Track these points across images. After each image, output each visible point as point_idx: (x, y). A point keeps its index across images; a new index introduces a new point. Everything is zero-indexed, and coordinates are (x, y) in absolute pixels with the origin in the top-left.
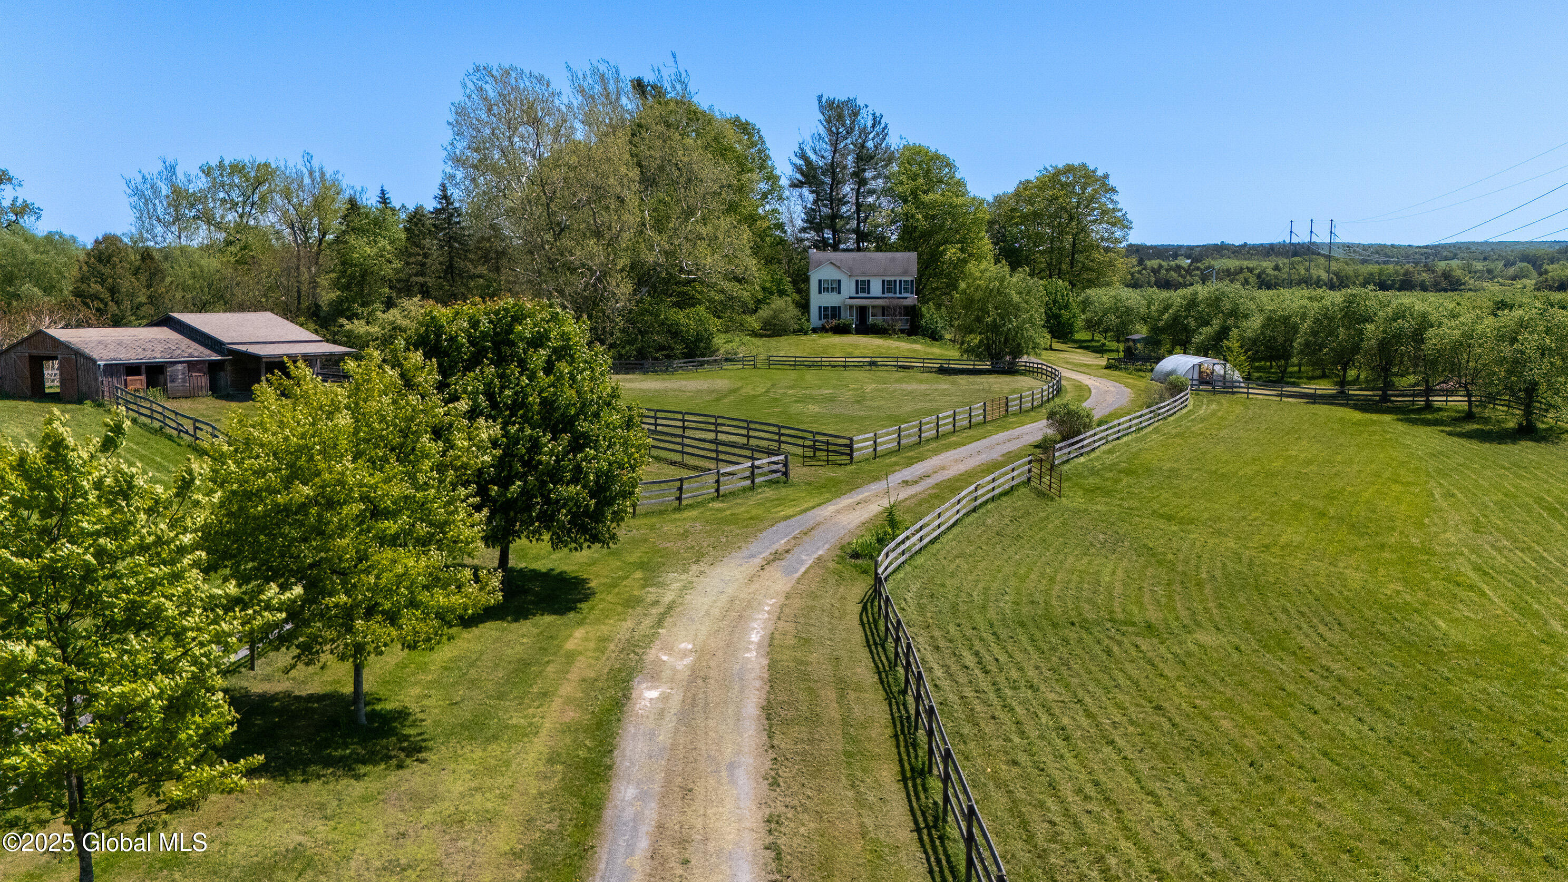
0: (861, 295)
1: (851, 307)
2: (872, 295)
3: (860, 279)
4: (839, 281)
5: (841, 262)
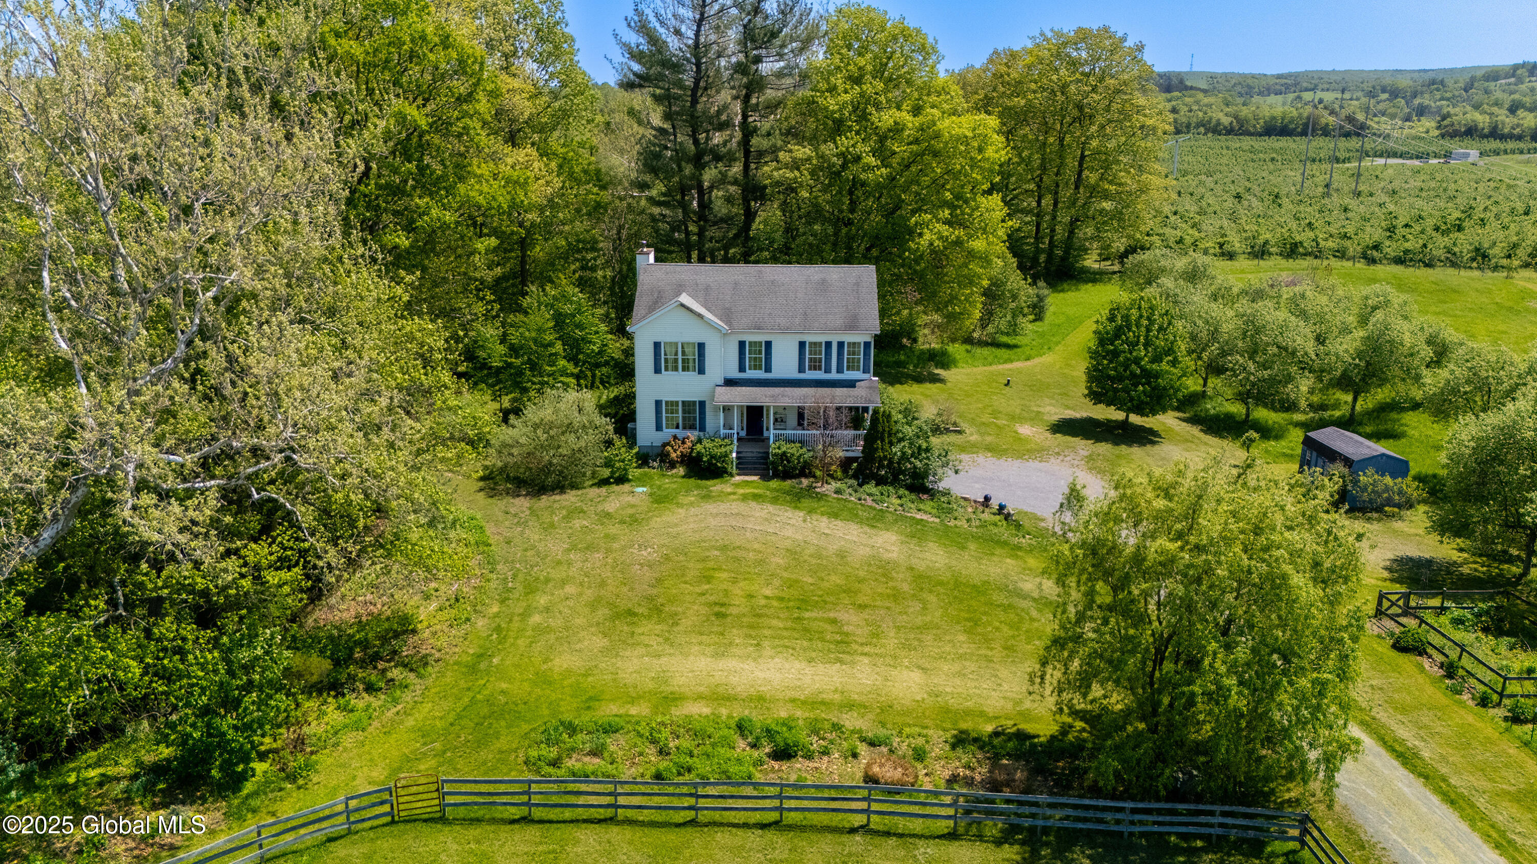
0: (751, 374)
1: (727, 409)
2: (776, 373)
3: (748, 338)
4: (701, 346)
5: (706, 295)
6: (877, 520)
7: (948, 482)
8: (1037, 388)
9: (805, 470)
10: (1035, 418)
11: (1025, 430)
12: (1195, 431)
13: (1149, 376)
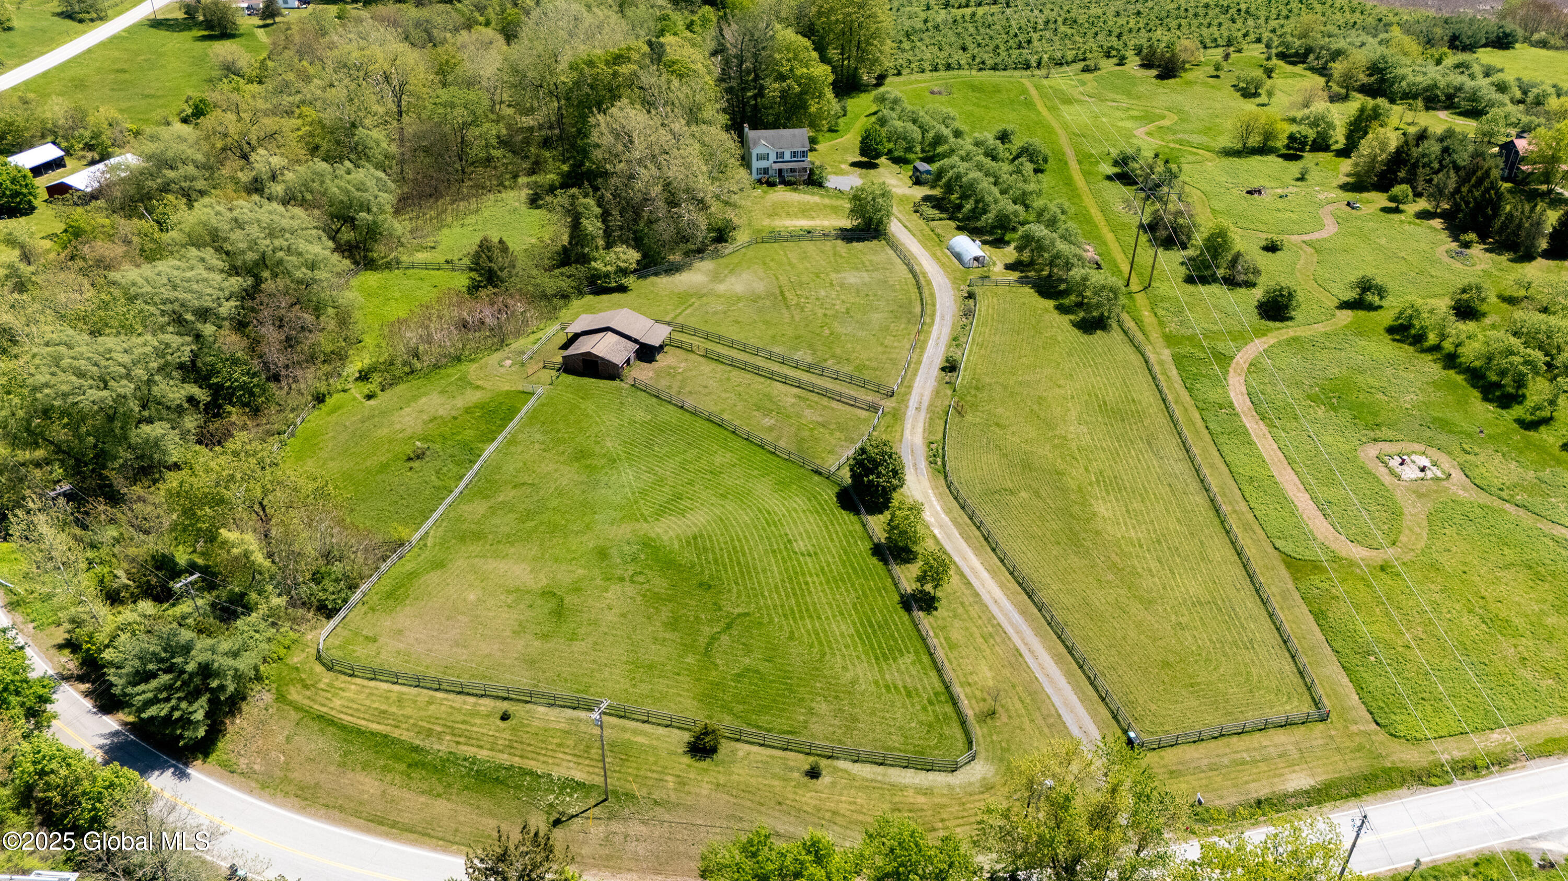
0: (779, 160)
1: (774, 169)
2: (785, 159)
3: (778, 151)
4: (766, 154)
5: (766, 139)
6: (813, 194)
7: (827, 184)
8: (846, 150)
9: (794, 183)
10: (845, 162)
11: (843, 166)
12: (889, 162)
13: (875, 149)
